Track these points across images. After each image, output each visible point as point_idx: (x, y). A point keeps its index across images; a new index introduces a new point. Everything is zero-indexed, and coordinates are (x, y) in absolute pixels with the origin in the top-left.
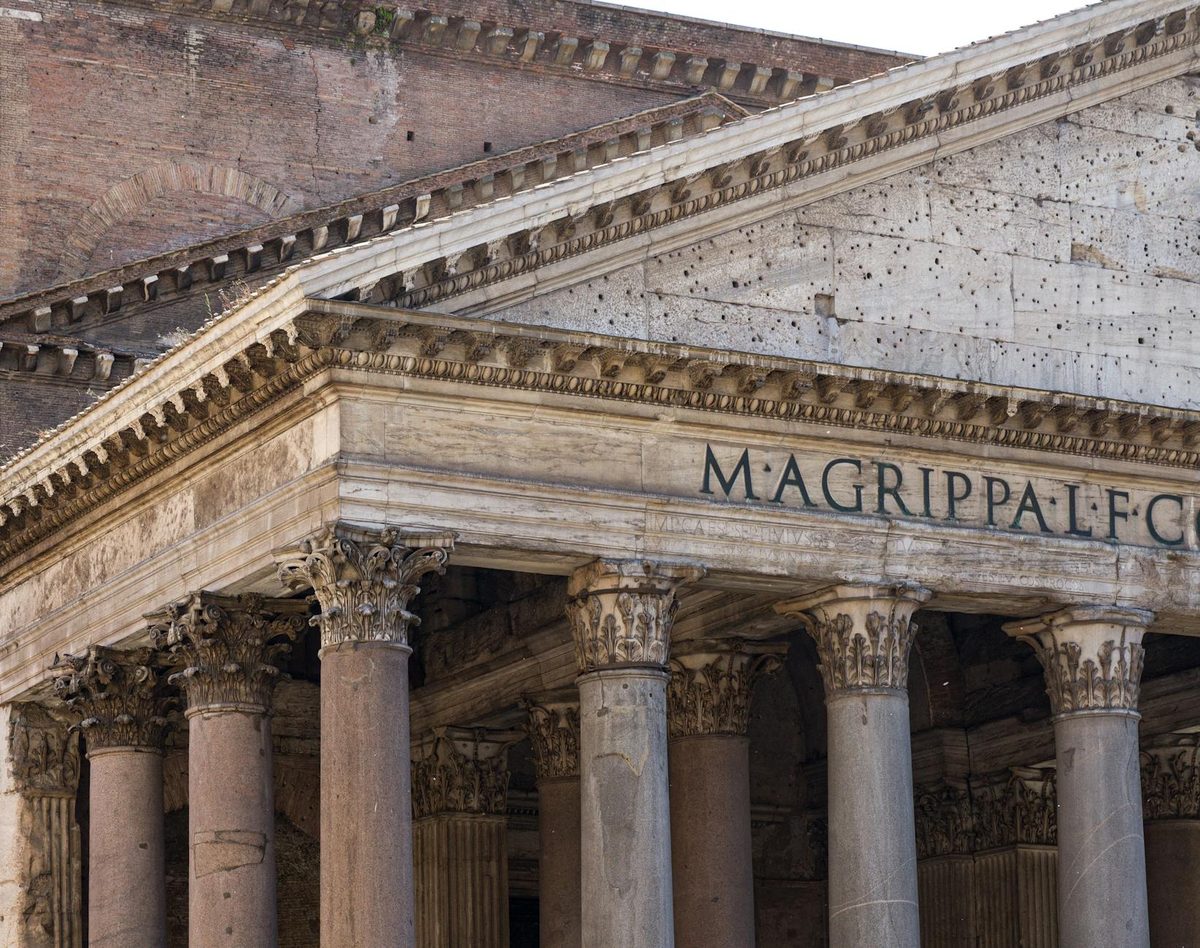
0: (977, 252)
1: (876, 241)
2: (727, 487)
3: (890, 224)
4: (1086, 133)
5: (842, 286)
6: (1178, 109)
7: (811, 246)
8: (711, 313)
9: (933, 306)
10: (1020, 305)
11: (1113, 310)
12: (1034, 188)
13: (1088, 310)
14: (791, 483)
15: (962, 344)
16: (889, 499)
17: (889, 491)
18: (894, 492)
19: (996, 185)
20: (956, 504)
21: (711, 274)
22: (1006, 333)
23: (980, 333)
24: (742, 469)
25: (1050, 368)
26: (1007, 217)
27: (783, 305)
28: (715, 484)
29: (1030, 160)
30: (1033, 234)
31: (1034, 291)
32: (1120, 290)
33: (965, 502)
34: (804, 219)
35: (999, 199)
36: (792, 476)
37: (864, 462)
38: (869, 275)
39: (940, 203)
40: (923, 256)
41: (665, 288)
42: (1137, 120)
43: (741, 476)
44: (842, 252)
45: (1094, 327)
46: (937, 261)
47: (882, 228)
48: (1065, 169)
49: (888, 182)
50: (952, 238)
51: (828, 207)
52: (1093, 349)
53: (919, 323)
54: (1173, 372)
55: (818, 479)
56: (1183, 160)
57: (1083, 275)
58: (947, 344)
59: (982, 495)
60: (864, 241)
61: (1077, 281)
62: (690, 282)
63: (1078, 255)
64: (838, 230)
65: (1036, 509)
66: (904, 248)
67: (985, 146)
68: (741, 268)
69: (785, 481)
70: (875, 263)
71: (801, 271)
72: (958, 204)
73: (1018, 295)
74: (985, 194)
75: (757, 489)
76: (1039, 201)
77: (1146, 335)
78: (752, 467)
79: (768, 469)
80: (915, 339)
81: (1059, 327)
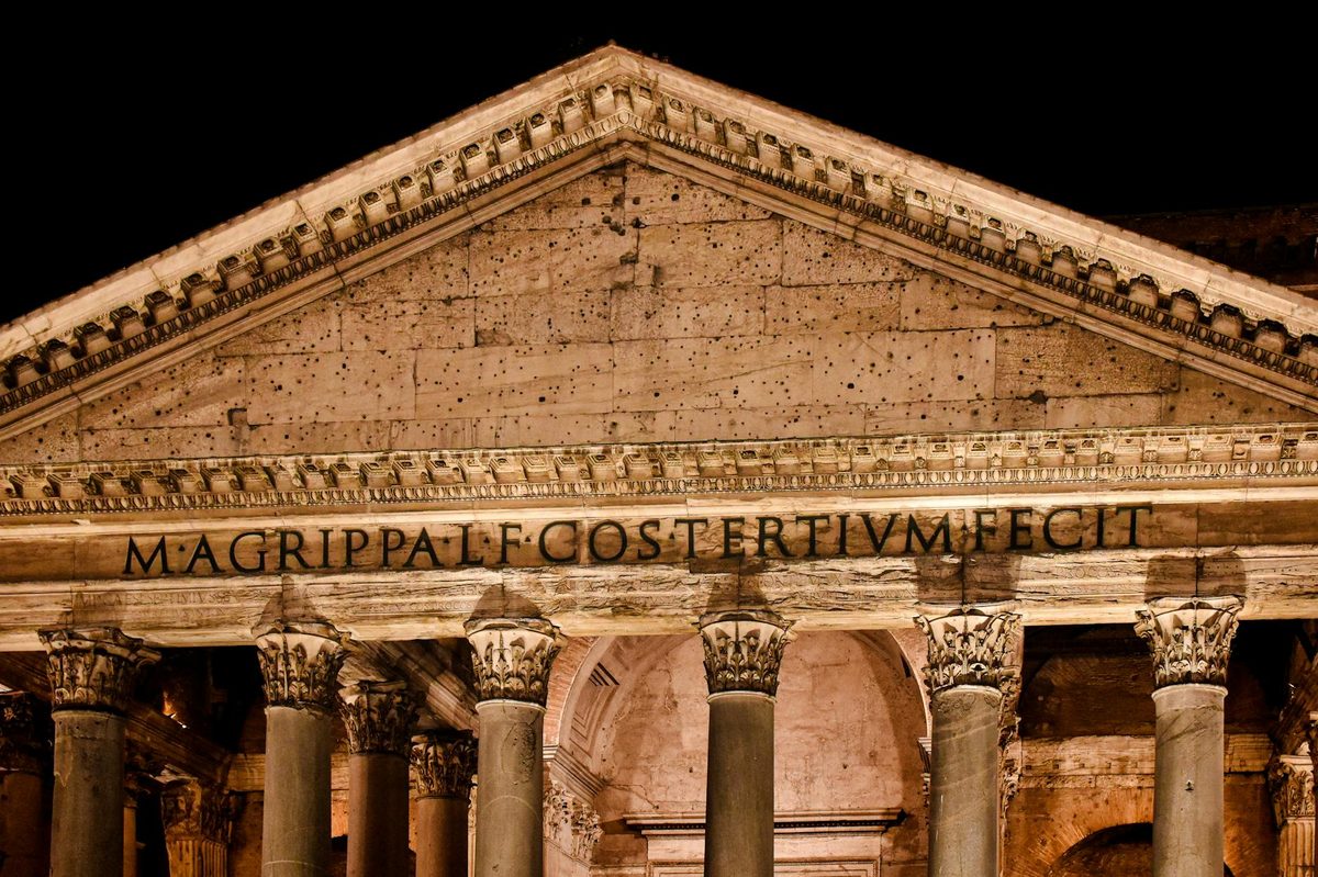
0: (383, 352)
1: (287, 360)
2: (146, 566)
3: (303, 344)
4: (498, 238)
5: (255, 399)
6: (595, 201)
7: (228, 373)
8: (134, 438)
9: (339, 402)
10: (421, 389)
11: (514, 377)
12: (443, 291)
13: (489, 381)
14: (203, 556)
15: (364, 428)
16: (291, 560)
17: (291, 552)
18: (295, 552)
19: (404, 296)
20: (353, 555)
21: (138, 408)
22: (407, 413)
23: (381, 418)
24: (160, 552)
25: (449, 434)
26: (414, 320)
27: (199, 422)
28: (136, 564)
29: (438, 269)
30: (441, 329)
31: (438, 375)
32: (522, 361)
33: (363, 552)
34: (220, 352)
35: (406, 307)
36: (203, 551)
37: (267, 532)
38: (280, 388)
39: (350, 318)
40: (331, 364)
41: (97, 425)
42: (550, 217)
43: (159, 557)
44: (255, 373)
45: (495, 395)
46: (344, 366)
47: (295, 348)
48: (473, 271)
49: (302, 311)
50: (360, 345)
51: (244, 340)
52: (493, 413)
53: (325, 417)
54: (572, 420)
55: (226, 552)
56: (596, 242)
57: (485, 355)
58: (349, 431)
59: (379, 544)
60: (275, 362)
61: (480, 360)
62: (119, 417)
63: (479, 340)
64: (252, 357)
65: (430, 549)
66: (312, 360)
67: (394, 266)
68: (163, 399)
69: (197, 555)
70: (285, 377)
71: (216, 394)
72: (368, 317)
73: (419, 381)
74: (393, 304)
75: (173, 564)
76: (448, 301)
77: (545, 394)
78: (167, 549)
79: (182, 549)
80: (319, 430)
81: (460, 400)
